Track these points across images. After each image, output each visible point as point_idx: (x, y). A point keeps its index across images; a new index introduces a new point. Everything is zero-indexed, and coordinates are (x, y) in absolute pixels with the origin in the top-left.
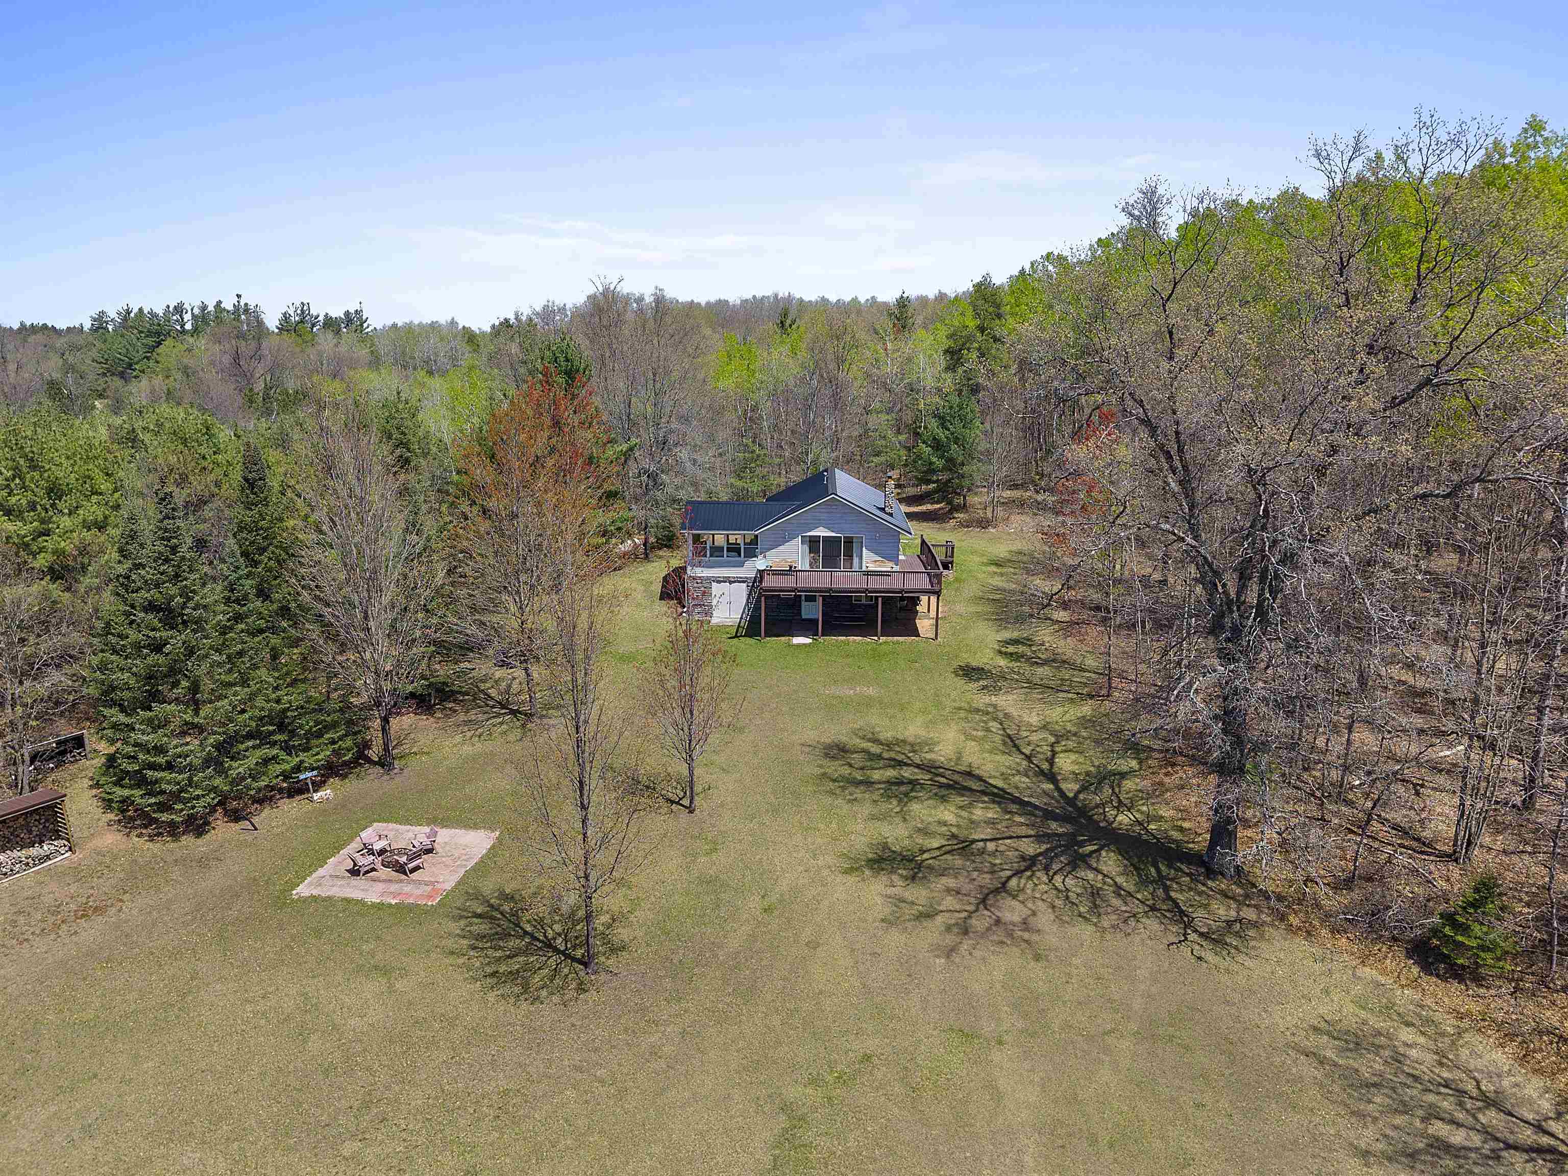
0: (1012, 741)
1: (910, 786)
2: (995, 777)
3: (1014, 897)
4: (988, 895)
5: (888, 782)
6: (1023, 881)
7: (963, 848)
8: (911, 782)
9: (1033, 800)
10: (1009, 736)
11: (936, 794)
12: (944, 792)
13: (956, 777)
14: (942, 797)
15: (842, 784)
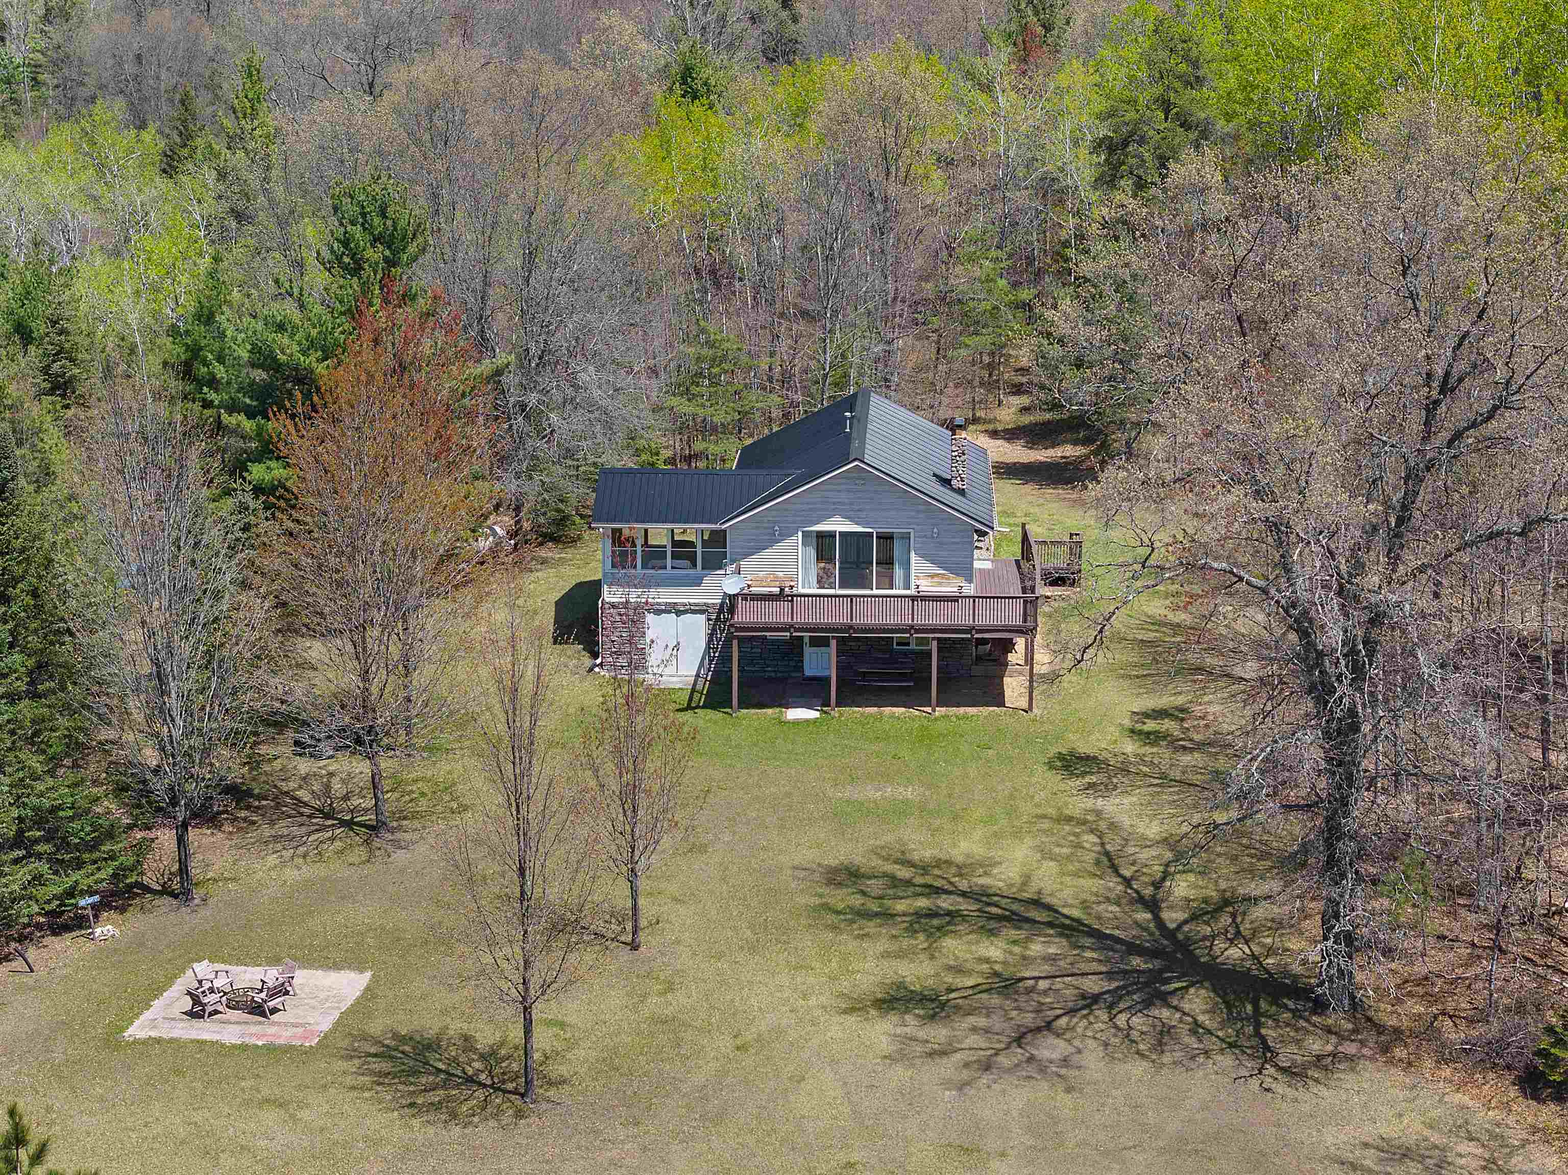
0: (1110, 860)
1: (948, 919)
2: (1071, 906)
3: (1058, 1036)
4: (1025, 1033)
5: (916, 913)
6: (1075, 1020)
7: (1005, 987)
8: (949, 913)
9: (1116, 932)
10: (1107, 854)
11: (982, 927)
12: (993, 924)
13: (1015, 907)
14: (990, 930)
15: (849, 916)
